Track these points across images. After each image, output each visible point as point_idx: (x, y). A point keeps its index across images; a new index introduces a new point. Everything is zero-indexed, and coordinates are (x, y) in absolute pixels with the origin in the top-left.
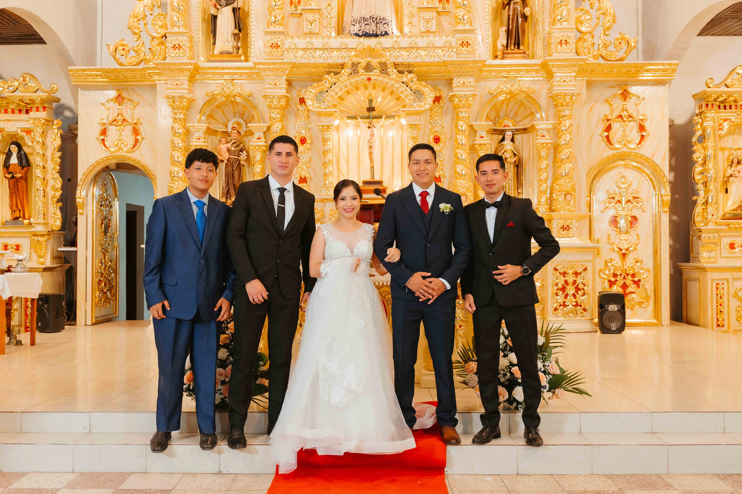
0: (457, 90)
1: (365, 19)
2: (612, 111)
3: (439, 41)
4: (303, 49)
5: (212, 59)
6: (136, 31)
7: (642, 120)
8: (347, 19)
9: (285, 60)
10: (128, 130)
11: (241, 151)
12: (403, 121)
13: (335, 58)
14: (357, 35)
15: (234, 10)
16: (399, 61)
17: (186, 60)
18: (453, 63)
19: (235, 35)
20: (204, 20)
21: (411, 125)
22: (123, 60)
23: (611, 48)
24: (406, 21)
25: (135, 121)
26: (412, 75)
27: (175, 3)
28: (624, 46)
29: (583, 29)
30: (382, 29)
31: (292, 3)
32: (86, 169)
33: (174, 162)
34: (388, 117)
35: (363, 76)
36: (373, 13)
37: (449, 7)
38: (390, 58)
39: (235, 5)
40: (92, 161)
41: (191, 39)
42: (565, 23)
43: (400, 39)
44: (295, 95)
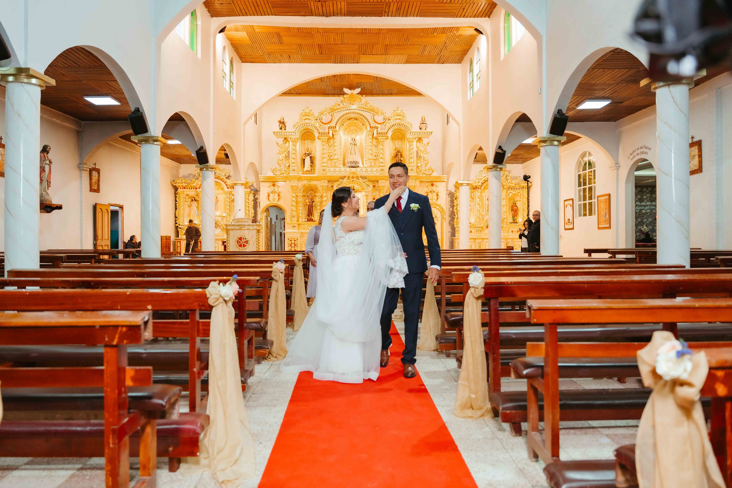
0: (380, 185)
1: (352, 162)
2: (428, 190)
3: (374, 169)
4: (333, 171)
5: (304, 173)
6: (280, 164)
7: (438, 193)
8: (346, 161)
9: (327, 175)
10: (276, 195)
11: (313, 202)
12: (363, 193)
13: (343, 174)
14: (350, 167)
15: (311, 157)
16: (363, 175)
17: (296, 174)
18: (379, 176)
19: (311, 166)
20: (301, 160)
21: (366, 195)
22: (275, 173)
23: (427, 171)
24: (365, 162)
25: (279, 192)
26: (366, 180)
27: (293, 156)
28: (431, 171)
29: (418, 165)
30: (357, 165)
31: (329, 156)
32: (263, 207)
33: (292, 206)
34: (359, 192)
35: (351, 179)
36: (354, 160)
37: (378, 158)
38: (359, 174)
39: (311, 156)
40: (265, 205)
41: (298, 167)
42: (412, 164)
43: (362, 169)
44: (330, 185)
